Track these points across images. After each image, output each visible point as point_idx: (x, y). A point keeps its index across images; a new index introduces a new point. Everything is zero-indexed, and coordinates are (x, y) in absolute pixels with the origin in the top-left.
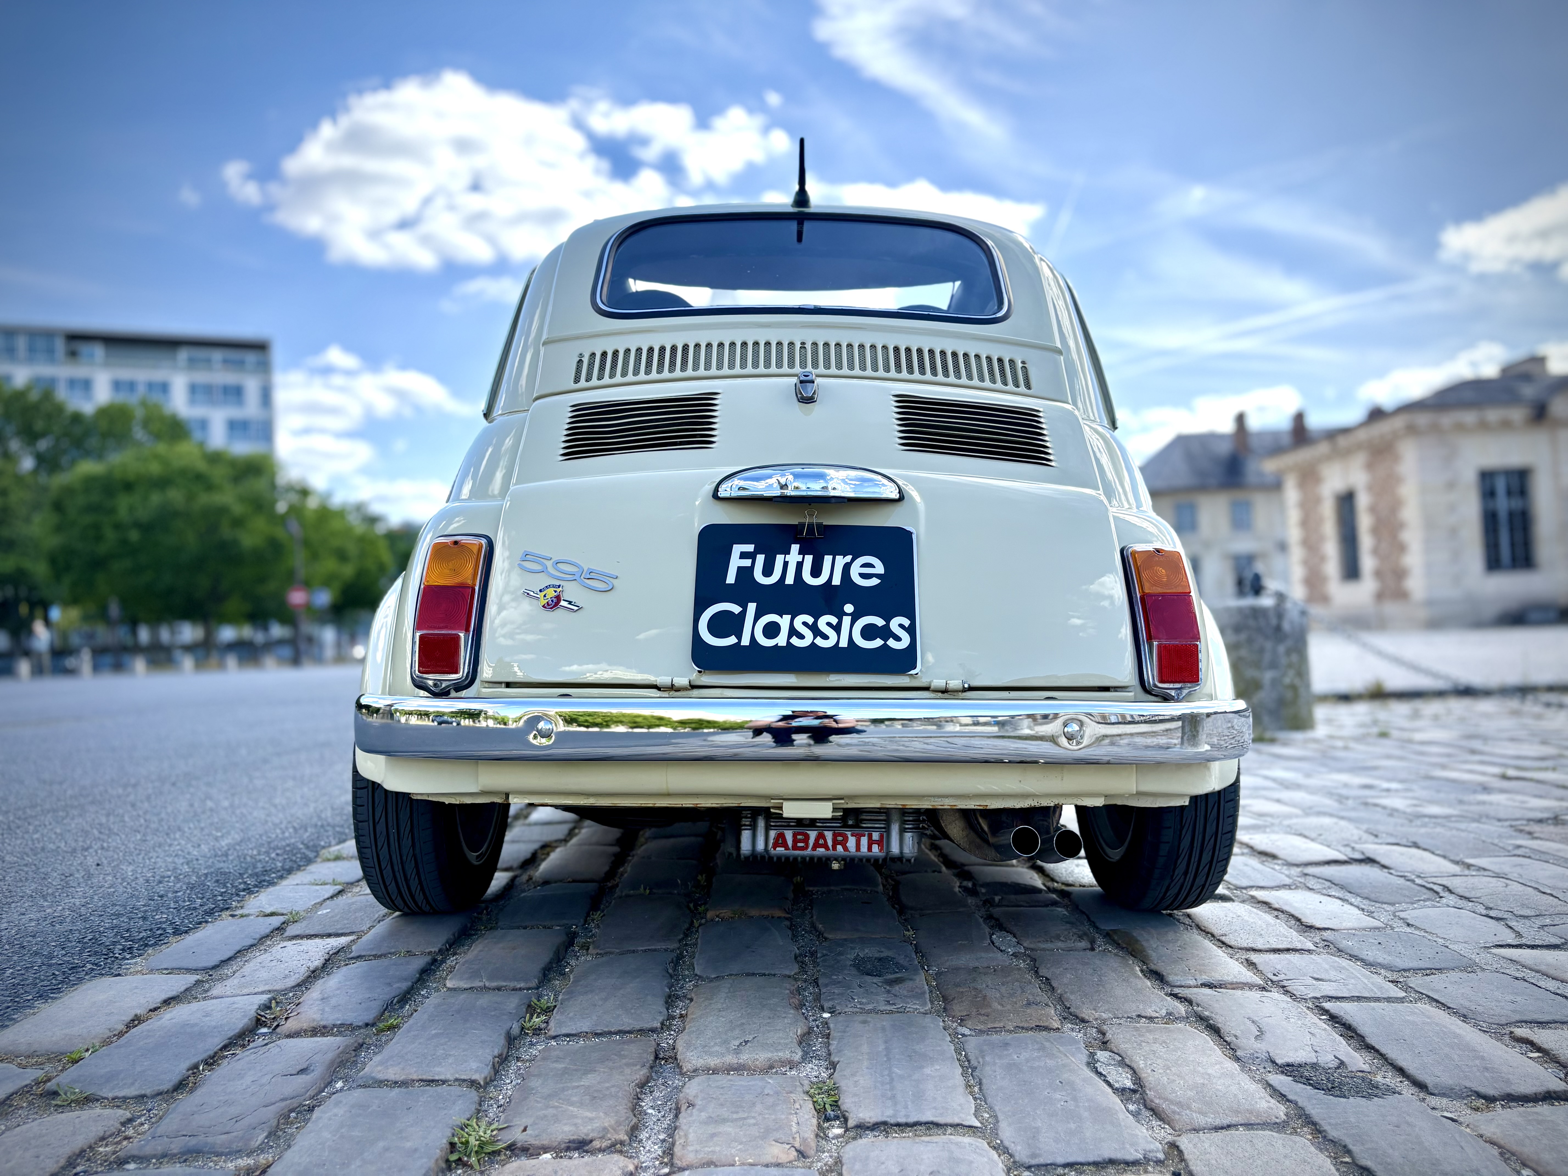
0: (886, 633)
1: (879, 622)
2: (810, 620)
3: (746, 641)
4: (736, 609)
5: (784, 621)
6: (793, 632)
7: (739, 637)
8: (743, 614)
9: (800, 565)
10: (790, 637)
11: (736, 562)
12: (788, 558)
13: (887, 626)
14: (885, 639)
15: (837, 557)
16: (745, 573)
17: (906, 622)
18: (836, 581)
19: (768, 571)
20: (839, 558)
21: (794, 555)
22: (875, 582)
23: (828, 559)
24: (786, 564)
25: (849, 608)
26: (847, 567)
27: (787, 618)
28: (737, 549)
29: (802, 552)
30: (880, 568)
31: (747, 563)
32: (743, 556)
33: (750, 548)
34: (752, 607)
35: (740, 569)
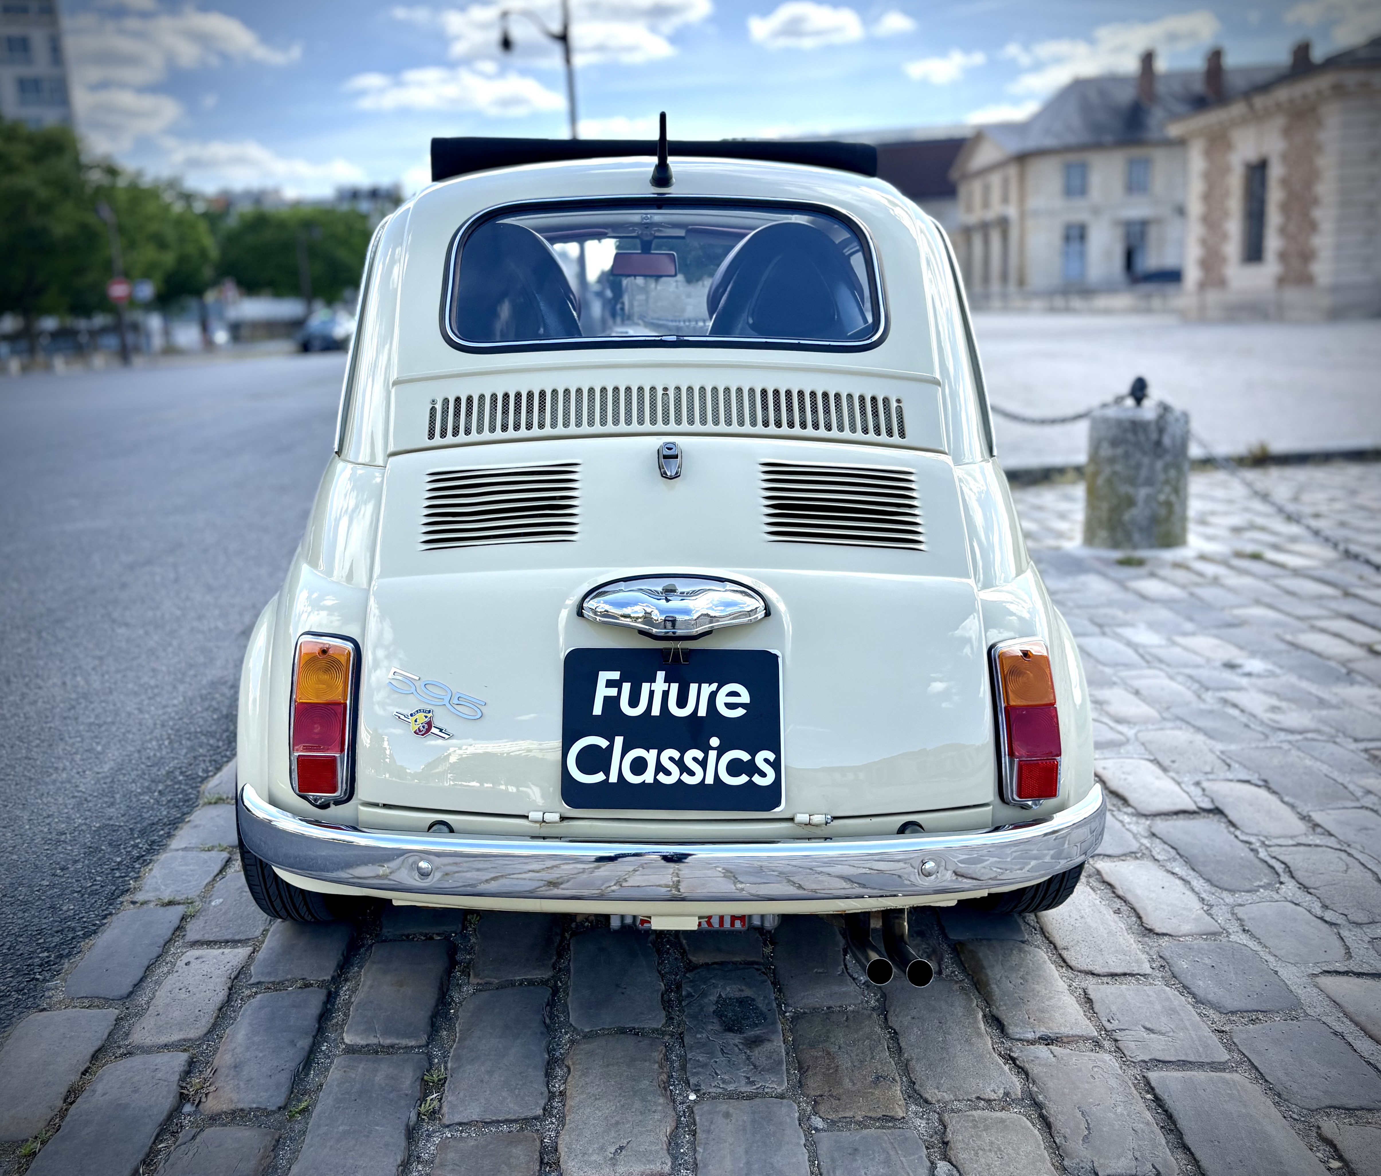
0: (751, 768)
1: (744, 756)
2: (676, 754)
3: (613, 778)
4: (603, 743)
5: (651, 756)
6: (660, 768)
7: (607, 774)
8: (610, 748)
9: (666, 694)
10: (656, 774)
11: (602, 692)
12: (654, 686)
13: (752, 761)
14: (751, 776)
15: (703, 685)
16: (611, 703)
17: (771, 756)
18: (702, 712)
19: (634, 702)
20: (705, 686)
21: (660, 685)
22: (740, 712)
23: (694, 687)
24: (652, 693)
25: (715, 742)
26: (713, 696)
27: (654, 752)
28: (604, 676)
29: (668, 680)
30: (745, 697)
31: (613, 692)
32: (610, 684)
33: (615, 675)
34: (619, 741)
35: (606, 699)
